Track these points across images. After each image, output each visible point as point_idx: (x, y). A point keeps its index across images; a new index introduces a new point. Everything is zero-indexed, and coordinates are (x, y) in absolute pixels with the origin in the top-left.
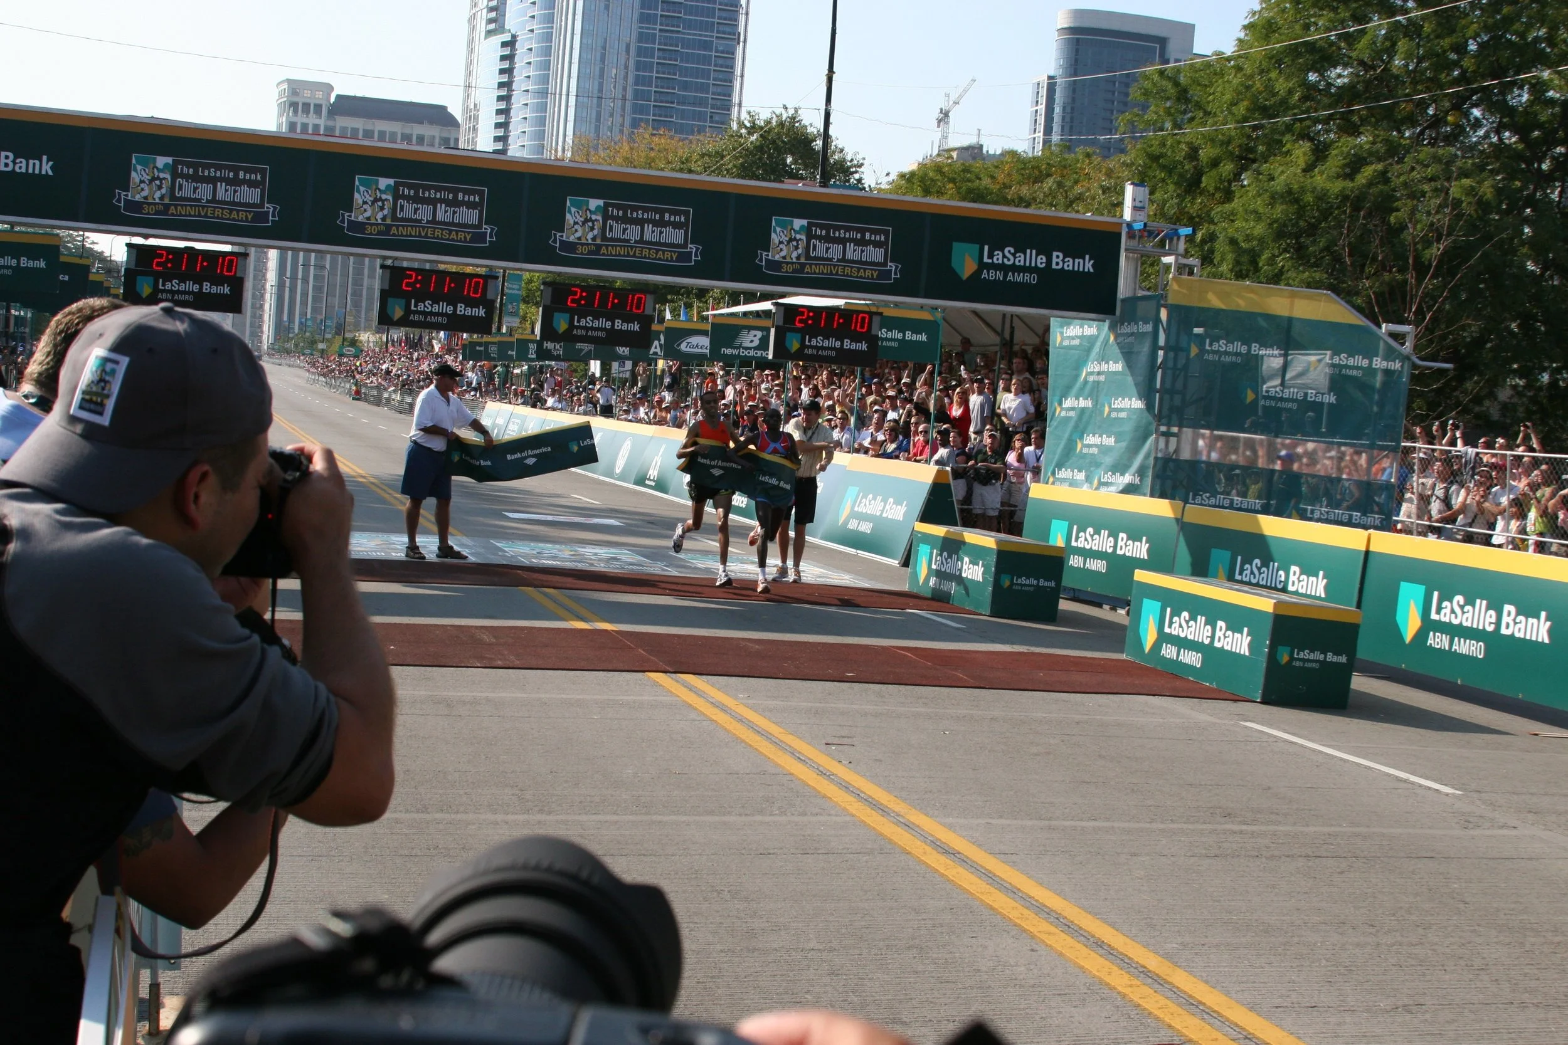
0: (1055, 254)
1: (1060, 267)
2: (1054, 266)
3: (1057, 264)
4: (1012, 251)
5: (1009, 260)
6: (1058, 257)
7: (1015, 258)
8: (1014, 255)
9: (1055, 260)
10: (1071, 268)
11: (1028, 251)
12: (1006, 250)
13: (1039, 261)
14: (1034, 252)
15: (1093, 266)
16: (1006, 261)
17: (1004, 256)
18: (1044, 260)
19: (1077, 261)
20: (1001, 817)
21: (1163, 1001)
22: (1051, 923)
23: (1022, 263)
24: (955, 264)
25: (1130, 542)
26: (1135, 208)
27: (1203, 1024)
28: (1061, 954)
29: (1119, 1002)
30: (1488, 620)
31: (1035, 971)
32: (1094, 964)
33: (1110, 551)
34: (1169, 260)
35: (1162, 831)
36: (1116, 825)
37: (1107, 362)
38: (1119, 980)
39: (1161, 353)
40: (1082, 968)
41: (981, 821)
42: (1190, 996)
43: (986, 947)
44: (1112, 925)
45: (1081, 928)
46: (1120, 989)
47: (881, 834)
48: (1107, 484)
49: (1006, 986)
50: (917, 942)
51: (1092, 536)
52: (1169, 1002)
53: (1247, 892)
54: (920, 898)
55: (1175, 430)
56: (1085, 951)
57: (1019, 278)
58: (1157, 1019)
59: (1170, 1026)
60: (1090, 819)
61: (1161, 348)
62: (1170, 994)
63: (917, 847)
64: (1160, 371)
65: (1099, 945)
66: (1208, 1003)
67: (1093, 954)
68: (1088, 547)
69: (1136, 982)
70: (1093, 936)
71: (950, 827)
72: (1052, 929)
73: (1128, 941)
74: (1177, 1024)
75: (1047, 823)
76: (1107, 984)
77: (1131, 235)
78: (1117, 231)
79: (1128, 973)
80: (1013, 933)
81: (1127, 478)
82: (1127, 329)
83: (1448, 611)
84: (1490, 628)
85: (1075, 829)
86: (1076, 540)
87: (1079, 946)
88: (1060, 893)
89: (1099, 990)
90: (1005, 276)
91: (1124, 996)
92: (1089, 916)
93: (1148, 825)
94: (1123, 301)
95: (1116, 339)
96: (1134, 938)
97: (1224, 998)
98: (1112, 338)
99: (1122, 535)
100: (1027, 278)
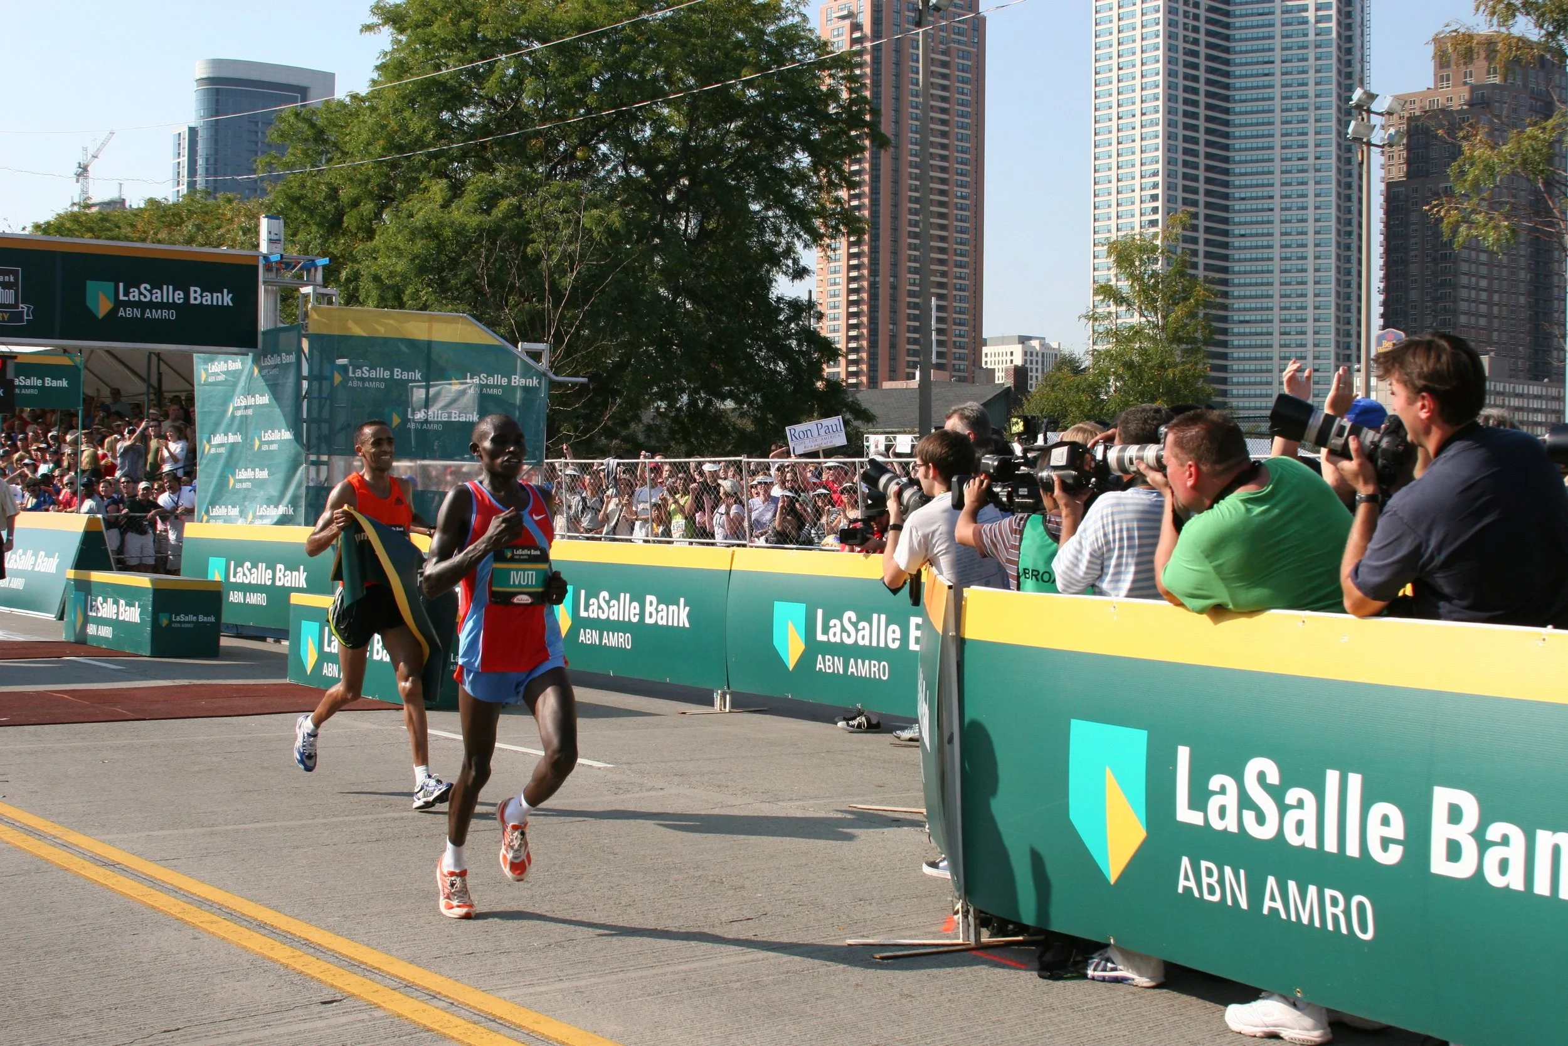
0: (192, 289)
1: (198, 302)
2: (192, 301)
3: (196, 299)
4: (148, 287)
5: (145, 297)
6: (195, 292)
7: (152, 294)
8: (150, 291)
9: (192, 295)
10: (209, 303)
11: (165, 287)
12: (142, 287)
13: (176, 296)
14: (171, 287)
15: (232, 299)
16: (142, 298)
17: (141, 293)
18: (182, 296)
19: (215, 295)
20: (161, 829)
21: (324, 965)
22: (213, 913)
23: (159, 300)
24: (90, 303)
25: (288, 572)
26: (271, 241)
27: (365, 980)
28: (224, 939)
29: (282, 971)
30: (633, 612)
31: (198, 956)
32: (257, 943)
33: (269, 583)
34: (307, 290)
35: (325, 824)
36: (278, 824)
37: (253, 396)
38: (282, 953)
39: (305, 384)
40: (245, 947)
41: (144, 834)
42: (352, 959)
43: (147, 942)
44: (275, 908)
45: (243, 914)
46: (283, 961)
47: (37, 856)
48: (262, 517)
49: (168, 973)
50: (77, 945)
51: (250, 570)
52: (329, 966)
53: (408, 867)
54: (80, 907)
55: (325, 458)
56: (247, 933)
57: (157, 314)
58: (320, 981)
59: (332, 986)
60: (252, 822)
61: (305, 378)
62: (331, 959)
63: (76, 864)
64: (305, 402)
65: (261, 926)
66: (370, 963)
67: (255, 934)
68: (247, 581)
69: (299, 953)
70: (256, 920)
71: (110, 843)
72: (214, 918)
73: (290, 919)
74: (339, 983)
75: (209, 829)
76: (270, 959)
77: (268, 268)
78: (254, 263)
79: (291, 946)
80: (175, 926)
81: (281, 510)
82: (270, 361)
83: (595, 607)
84: (635, 620)
85: (237, 831)
86: (235, 576)
87: (241, 929)
88: (224, 888)
89: (261, 964)
90: (143, 313)
91: (287, 966)
92: (252, 904)
93: (310, 822)
94: (264, 333)
95: (260, 371)
96: (296, 917)
97: (385, 956)
98: (256, 371)
99: (280, 566)
100: (164, 314)
